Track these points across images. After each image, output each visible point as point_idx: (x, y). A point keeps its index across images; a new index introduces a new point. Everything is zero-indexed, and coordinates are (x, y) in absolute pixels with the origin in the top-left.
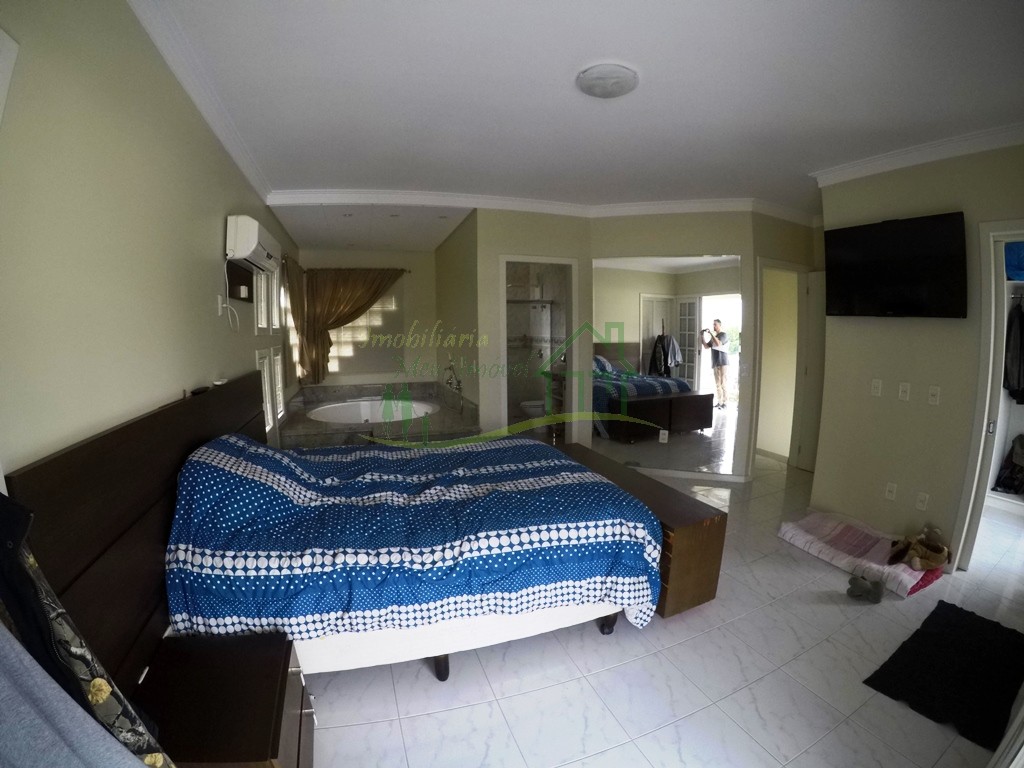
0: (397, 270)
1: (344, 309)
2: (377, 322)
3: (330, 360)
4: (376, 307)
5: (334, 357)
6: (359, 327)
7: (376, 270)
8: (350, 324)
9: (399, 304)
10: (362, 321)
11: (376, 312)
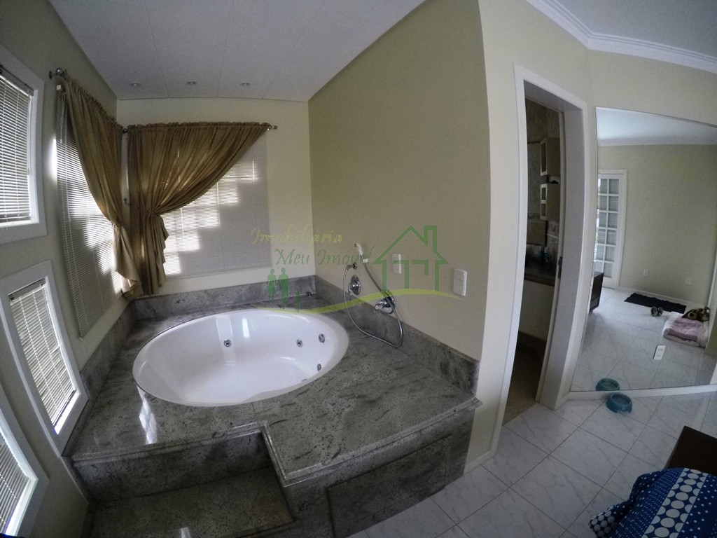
0: (257, 124)
1: (182, 182)
2: (232, 198)
3: (167, 258)
4: (229, 178)
5: (171, 254)
6: (205, 207)
7: (228, 124)
8: (191, 204)
9: (262, 172)
10: (209, 199)
11: (230, 185)
